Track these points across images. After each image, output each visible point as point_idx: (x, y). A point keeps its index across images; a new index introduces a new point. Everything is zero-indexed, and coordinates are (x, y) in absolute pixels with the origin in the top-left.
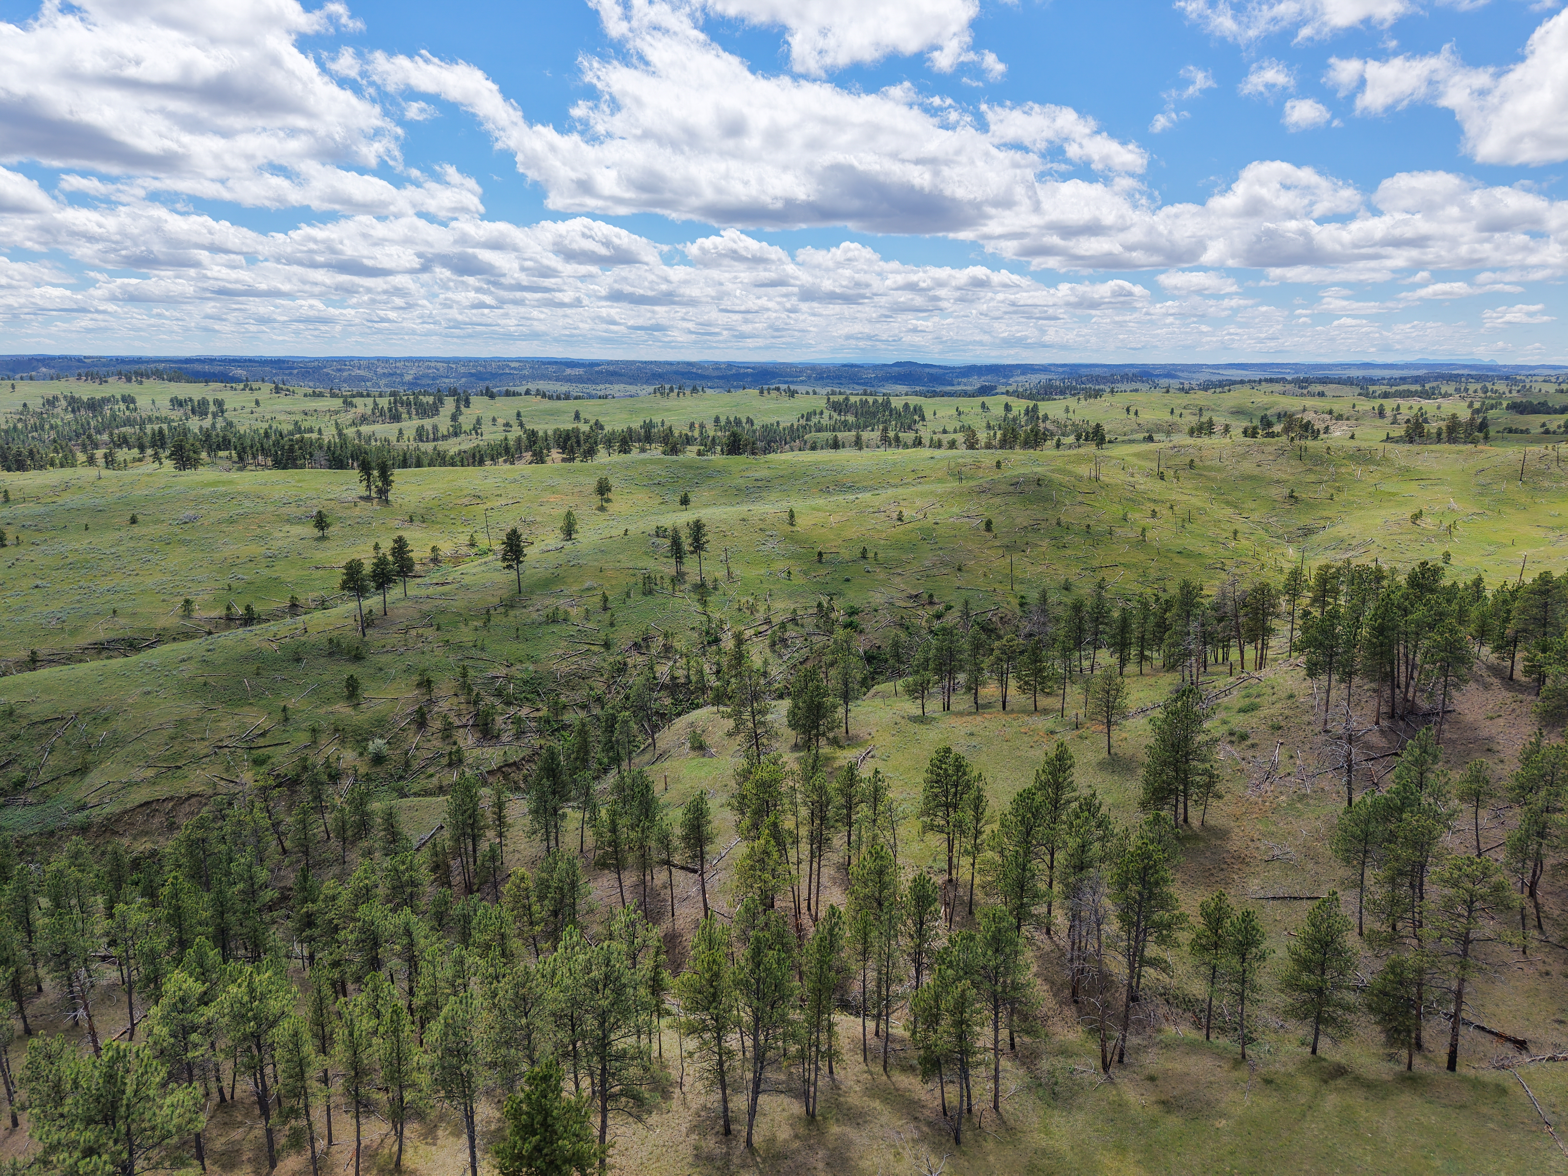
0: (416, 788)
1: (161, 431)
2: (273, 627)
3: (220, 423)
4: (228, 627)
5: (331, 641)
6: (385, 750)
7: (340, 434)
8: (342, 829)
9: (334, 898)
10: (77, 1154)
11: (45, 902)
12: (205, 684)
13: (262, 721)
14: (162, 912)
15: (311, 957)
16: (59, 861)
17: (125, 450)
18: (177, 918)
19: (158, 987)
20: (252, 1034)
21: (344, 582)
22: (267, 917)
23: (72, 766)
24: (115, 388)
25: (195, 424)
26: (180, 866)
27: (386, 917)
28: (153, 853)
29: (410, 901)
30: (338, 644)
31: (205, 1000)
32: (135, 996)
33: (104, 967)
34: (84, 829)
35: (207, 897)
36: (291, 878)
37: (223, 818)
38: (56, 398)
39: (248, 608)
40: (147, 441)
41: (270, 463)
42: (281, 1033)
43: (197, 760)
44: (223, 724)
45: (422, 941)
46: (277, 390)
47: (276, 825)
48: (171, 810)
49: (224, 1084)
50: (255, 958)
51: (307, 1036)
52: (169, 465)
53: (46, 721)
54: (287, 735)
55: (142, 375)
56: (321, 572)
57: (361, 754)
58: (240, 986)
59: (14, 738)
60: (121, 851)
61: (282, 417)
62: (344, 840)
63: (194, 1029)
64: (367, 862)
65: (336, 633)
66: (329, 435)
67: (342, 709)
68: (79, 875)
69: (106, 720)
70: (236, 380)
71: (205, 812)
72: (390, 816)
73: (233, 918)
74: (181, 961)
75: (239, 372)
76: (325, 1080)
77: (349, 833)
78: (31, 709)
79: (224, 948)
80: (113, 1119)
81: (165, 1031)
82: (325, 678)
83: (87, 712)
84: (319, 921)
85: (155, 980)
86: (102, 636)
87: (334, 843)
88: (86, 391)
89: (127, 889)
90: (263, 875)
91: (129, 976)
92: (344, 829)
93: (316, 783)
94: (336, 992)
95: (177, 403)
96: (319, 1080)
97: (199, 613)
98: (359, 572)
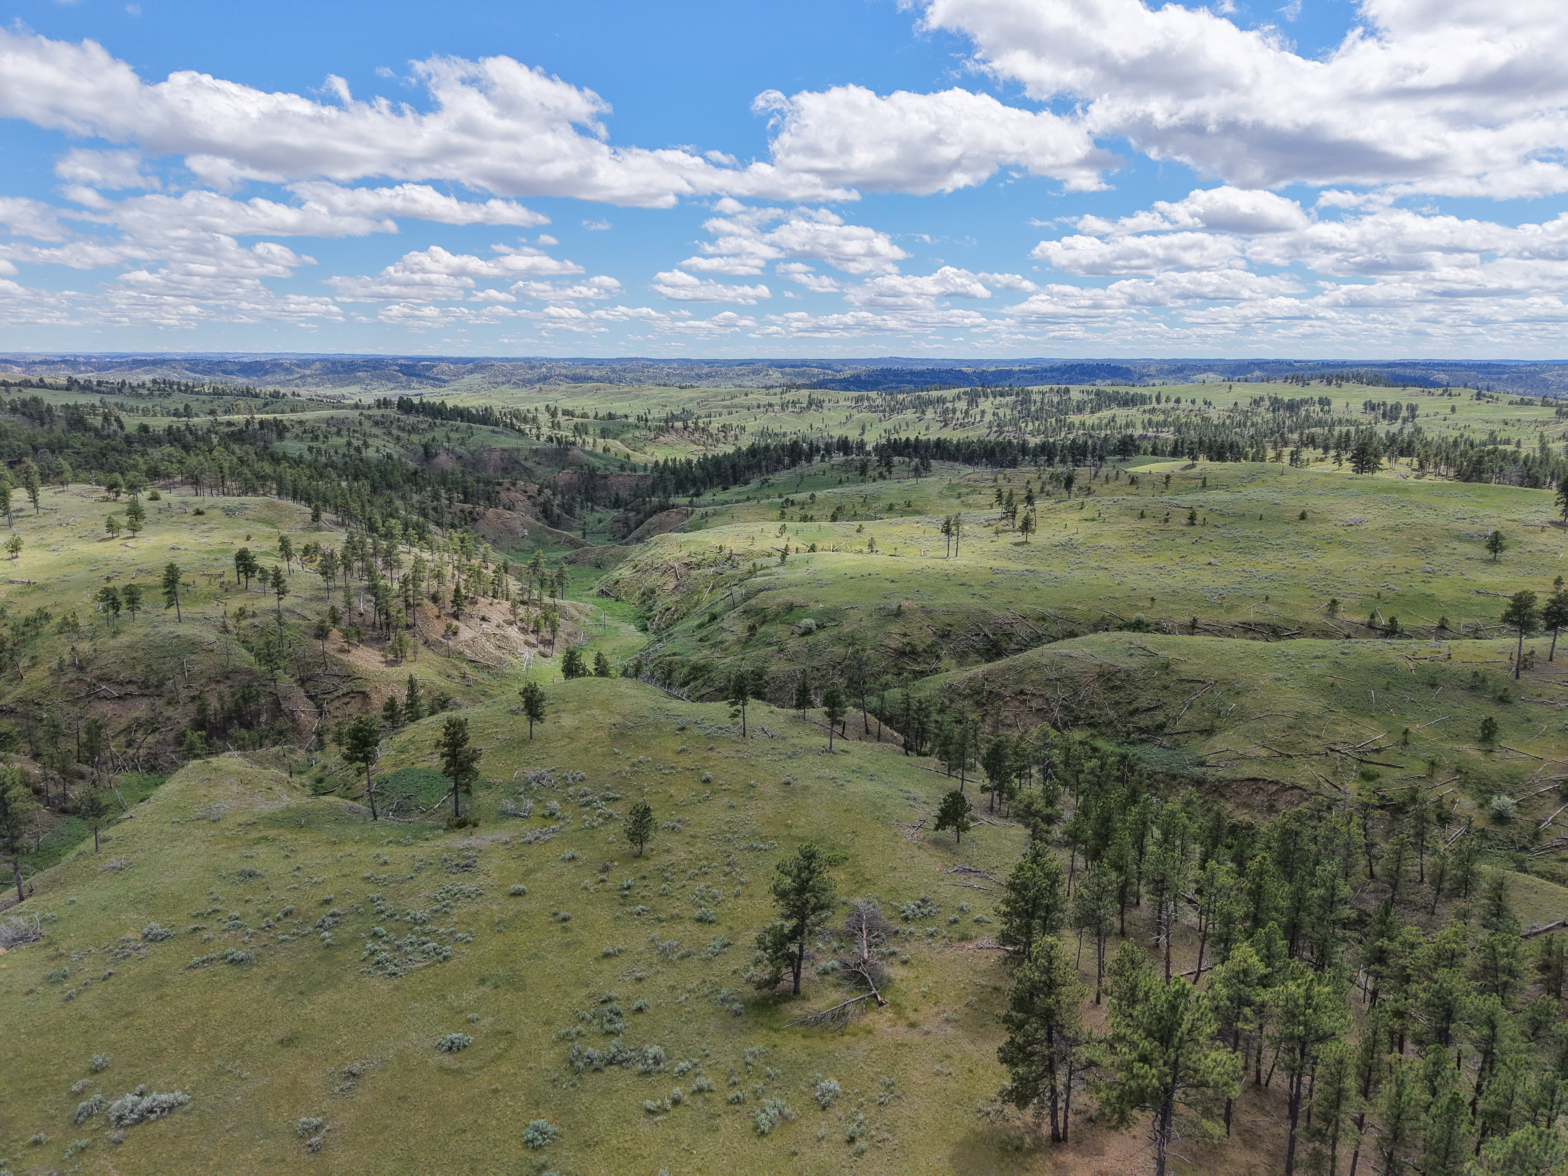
0: (1540, 866)
1: (1348, 433)
2: (1414, 645)
3: (1409, 428)
4: (1367, 635)
5: (1476, 674)
6: (1512, 811)
7: (1543, 448)
8: (1439, 878)
9: (1413, 946)
10: (1135, 1055)
11: (1157, 833)
12: (1332, 685)
13: (1380, 737)
14: (1246, 884)
15: (1375, 994)
16: (1174, 804)
17: (1311, 449)
18: (1257, 894)
19: (1227, 950)
20: (1299, 1038)
21: (1508, 614)
22: (1340, 933)
23: (1202, 726)
24: (1316, 390)
25: (1383, 429)
26: (1270, 848)
27: (1468, 994)
28: (1250, 827)
29: (1502, 989)
30: (1484, 681)
31: (1265, 982)
32: (1206, 946)
33: (1188, 908)
34: (1199, 783)
35: (1287, 888)
36: (1372, 905)
37: (1320, 819)
38: (1262, 399)
39: (1393, 620)
40: (1332, 442)
41: (1452, 473)
42: (1328, 1051)
43: (1308, 755)
44: (1340, 729)
45: (1507, 1041)
46: (1479, 396)
47: (1370, 846)
48: (1274, 793)
49: (1263, 1068)
50: (1319, 967)
51: (1352, 1070)
52: (1347, 467)
53: (1192, 681)
54: (1403, 759)
55: (1342, 378)
56: (1482, 598)
57: (1481, 806)
58: (1298, 986)
59: (1166, 687)
60: (1224, 814)
61: (1475, 426)
62: (1439, 890)
63: (1250, 1003)
64: (1460, 924)
65: (1483, 668)
66: (1530, 448)
67: (1471, 752)
68: (1187, 822)
69: (1238, 693)
70: (1436, 384)
71: (1304, 807)
72: (1499, 889)
73: (1307, 919)
74: (1251, 935)
75: (1442, 377)
76: (1360, 1123)
77: (1447, 885)
78: (1183, 667)
79: (1292, 942)
80: (1167, 1043)
81: (1224, 992)
82: (1459, 712)
83: (1223, 682)
84: (1391, 962)
85: (1226, 942)
86: (1251, 617)
87: (1426, 888)
88: (1288, 392)
89: (1221, 849)
90: (1345, 890)
91: (1206, 927)
92: (1441, 876)
93: (1422, 819)
94: (1392, 1043)
95: (1370, 406)
96: (1354, 1120)
97: (1344, 616)
98: (1527, 606)
